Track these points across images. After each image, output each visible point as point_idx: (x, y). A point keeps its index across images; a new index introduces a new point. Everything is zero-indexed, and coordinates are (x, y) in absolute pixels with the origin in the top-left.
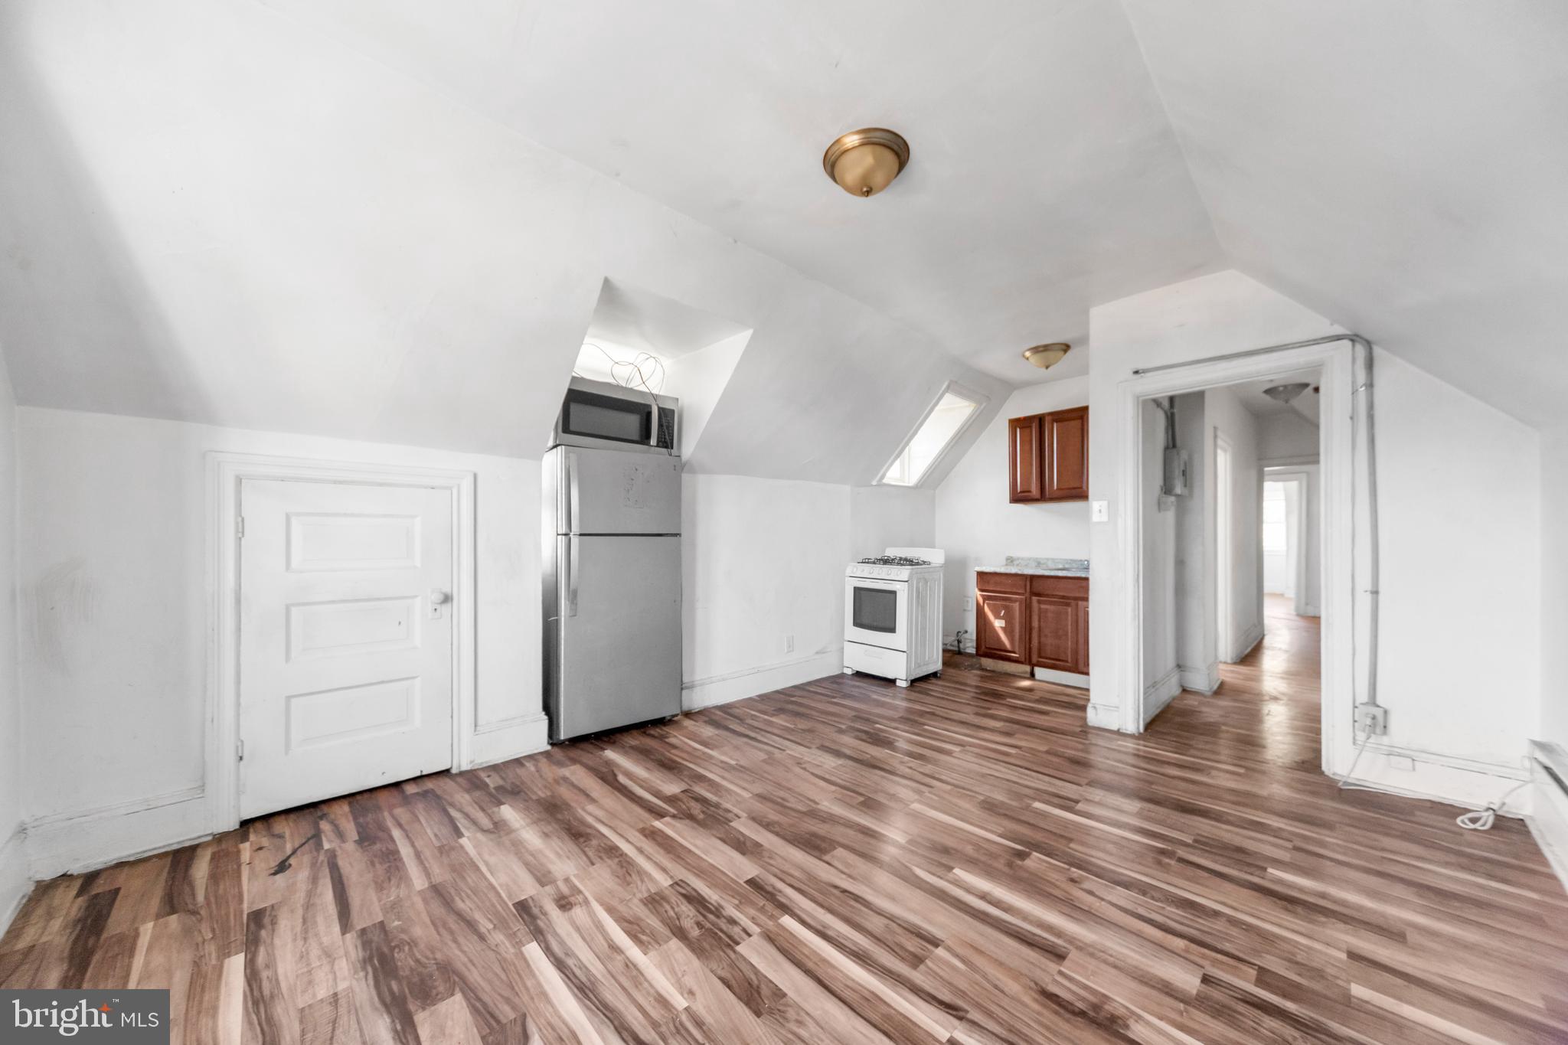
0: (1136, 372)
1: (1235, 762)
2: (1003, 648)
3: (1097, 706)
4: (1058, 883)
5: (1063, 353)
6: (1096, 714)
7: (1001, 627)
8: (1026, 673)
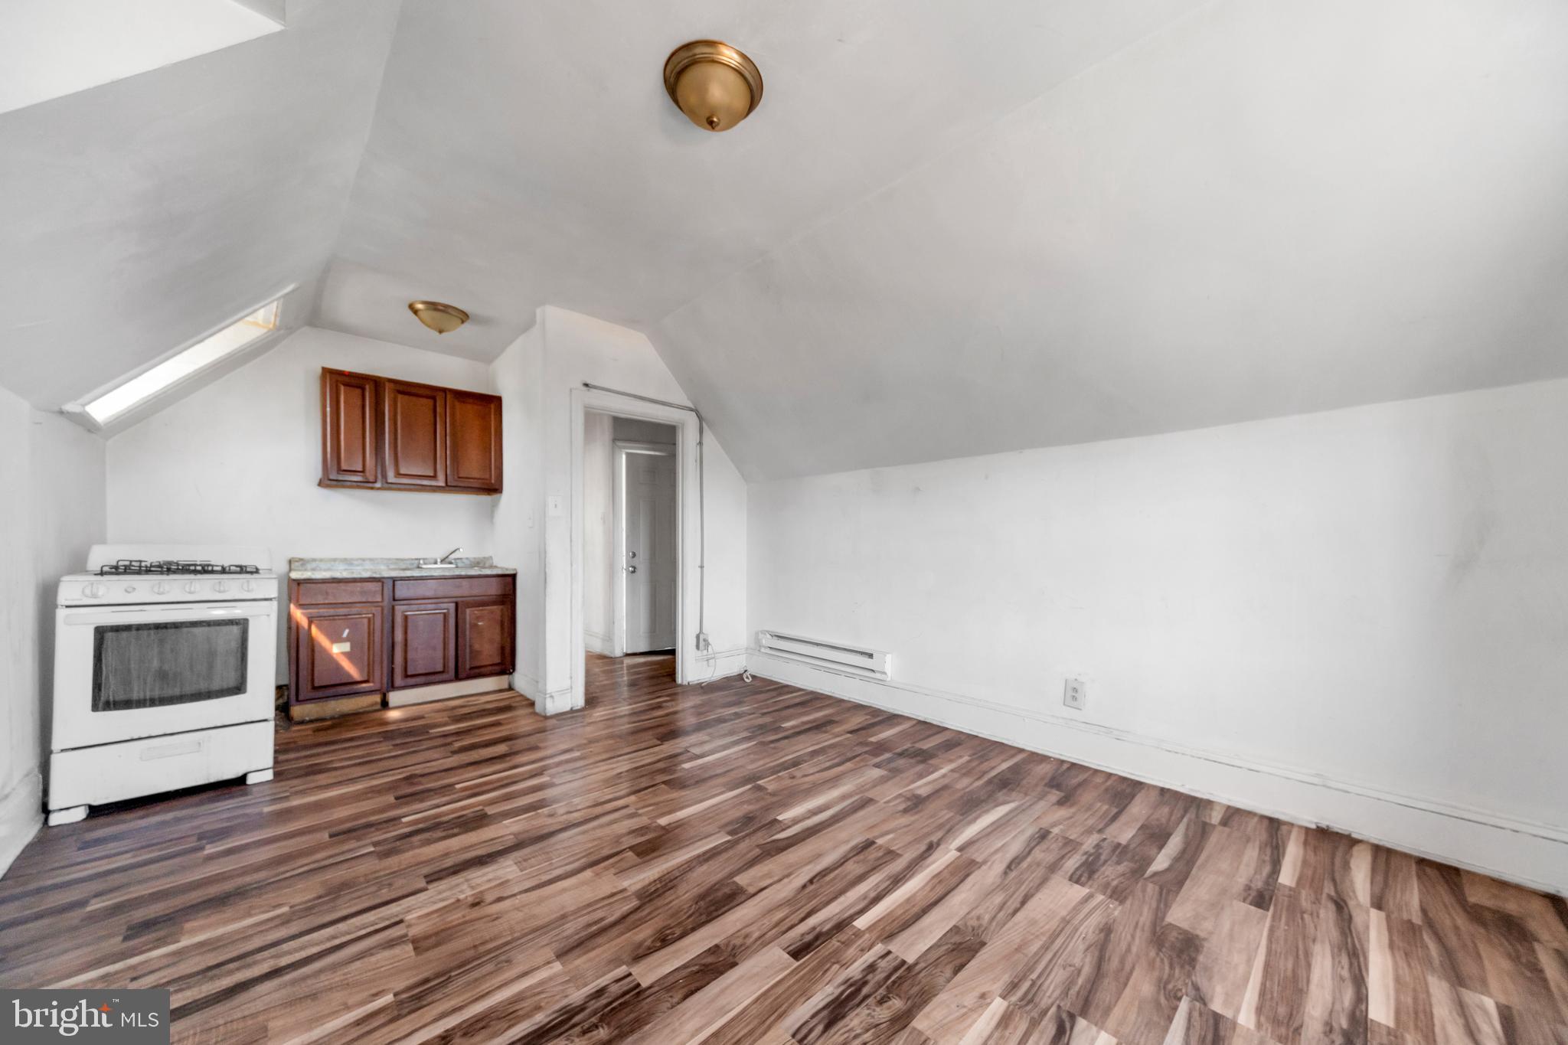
0: (586, 385)
1: (650, 697)
2: (353, 681)
3: (553, 694)
4: (467, 918)
5: (461, 321)
6: (553, 702)
7: (344, 654)
8: (376, 703)
